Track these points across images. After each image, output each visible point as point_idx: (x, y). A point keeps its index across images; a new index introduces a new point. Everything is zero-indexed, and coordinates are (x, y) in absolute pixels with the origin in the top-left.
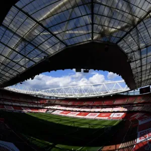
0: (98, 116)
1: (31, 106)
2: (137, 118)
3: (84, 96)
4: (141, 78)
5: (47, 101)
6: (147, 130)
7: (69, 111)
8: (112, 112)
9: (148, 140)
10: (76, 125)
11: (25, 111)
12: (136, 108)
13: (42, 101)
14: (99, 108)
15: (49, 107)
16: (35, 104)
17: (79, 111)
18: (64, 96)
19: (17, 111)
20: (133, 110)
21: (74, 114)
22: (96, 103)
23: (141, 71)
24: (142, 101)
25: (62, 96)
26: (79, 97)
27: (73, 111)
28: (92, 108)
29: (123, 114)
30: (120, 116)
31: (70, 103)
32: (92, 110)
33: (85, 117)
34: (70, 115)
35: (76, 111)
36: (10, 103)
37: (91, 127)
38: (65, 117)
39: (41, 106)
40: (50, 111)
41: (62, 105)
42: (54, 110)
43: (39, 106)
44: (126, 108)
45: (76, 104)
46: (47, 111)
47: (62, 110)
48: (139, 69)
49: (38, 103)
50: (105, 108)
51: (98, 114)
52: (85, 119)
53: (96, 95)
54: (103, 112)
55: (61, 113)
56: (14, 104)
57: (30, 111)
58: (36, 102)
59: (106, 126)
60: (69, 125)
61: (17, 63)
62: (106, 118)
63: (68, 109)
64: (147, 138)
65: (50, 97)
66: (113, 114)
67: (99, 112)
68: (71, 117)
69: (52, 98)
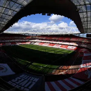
0: (61, 47)
1: (21, 41)
2: (83, 51)
3: (52, 34)
4: (87, 26)
5: (31, 37)
6: (88, 60)
7: (43, 42)
8: (69, 45)
9: (88, 67)
10: (47, 51)
11: (18, 44)
12: (83, 46)
13: (28, 37)
14: (61, 42)
15: (32, 41)
16: (24, 39)
17: (49, 43)
18: (41, 34)
19: (13, 45)
20: (81, 46)
21: (46, 44)
22: (60, 39)
23: (87, 21)
24: (87, 42)
25: (40, 34)
26: (49, 34)
27: (46, 43)
28: (57, 41)
29: (75, 47)
30: (74, 48)
31: (44, 38)
32: (57, 43)
33: (53, 47)
34: (44, 45)
35: (48, 43)
36: (9, 41)
37: (55, 53)
38: (41, 46)
39: (27, 40)
40: (32, 43)
41: (40, 39)
42: (35, 42)
43: (26, 40)
44: (77, 44)
45: (48, 38)
46: (31, 43)
47: (40, 42)
48: (85, 19)
49: (25, 39)
50: (65, 42)
51: (61, 45)
52: (53, 48)
53: (60, 34)
54: (64, 44)
55: (39, 44)
56: (11, 41)
57: (21, 43)
58: (24, 38)
59: (64, 53)
60: (43, 51)
61: (7, 15)
62: (65, 48)
63: (43, 41)
64: (87, 66)
65: (33, 34)
66: (69, 46)
67: (61, 44)
68: (45, 46)
69: (34, 35)
